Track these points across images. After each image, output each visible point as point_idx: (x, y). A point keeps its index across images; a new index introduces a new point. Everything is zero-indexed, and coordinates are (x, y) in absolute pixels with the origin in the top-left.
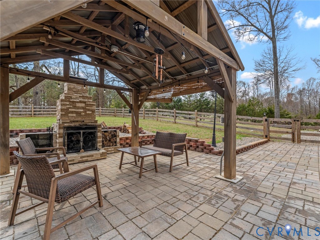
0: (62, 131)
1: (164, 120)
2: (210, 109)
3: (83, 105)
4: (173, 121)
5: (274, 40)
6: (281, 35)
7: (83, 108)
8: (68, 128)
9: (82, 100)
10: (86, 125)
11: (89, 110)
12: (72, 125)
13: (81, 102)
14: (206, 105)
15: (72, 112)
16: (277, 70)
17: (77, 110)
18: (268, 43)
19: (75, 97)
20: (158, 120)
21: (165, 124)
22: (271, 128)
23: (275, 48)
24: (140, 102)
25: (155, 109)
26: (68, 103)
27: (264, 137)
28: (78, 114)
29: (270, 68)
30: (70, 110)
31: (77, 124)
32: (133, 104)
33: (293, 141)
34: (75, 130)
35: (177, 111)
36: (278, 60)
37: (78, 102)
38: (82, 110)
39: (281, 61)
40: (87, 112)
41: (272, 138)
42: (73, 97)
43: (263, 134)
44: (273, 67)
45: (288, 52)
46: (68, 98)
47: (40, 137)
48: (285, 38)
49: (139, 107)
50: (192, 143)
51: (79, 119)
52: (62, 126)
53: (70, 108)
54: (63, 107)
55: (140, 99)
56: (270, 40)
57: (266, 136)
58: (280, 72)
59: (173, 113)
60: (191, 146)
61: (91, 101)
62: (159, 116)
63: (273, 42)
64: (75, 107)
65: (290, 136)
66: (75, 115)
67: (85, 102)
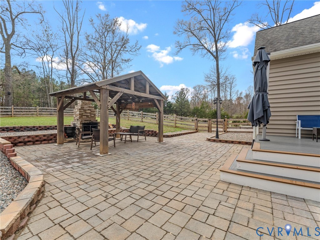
0: (81, 125)
1: (133, 119)
2: (172, 110)
3: (89, 111)
4: (141, 120)
5: (217, 60)
6: (221, 56)
7: (90, 113)
8: (84, 124)
9: (89, 109)
10: (92, 122)
11: (92, 114)
12: (86, 122)
13: (89, 110)
14: (168, 107)
15: (84, 115)
16: (219, 82)
17: (87, 114)
18: (214, 61)
19: (86, 107)
20: (129, 120)
21: (134, 122)
22: (199, 125)
23: (217, 65)
24: (121, 110)
25: (127, 111)
26: (82, 111)
27: (195, 129)
28: (87, 116)
29: (214, 80)
30: (83, 114)
31: (88, 122)
32: (117, 111)
33: (209, 131)
34: (87, 125)
35: (144, 113)
36: (220, 75)
37: (87, 110)
38: (89, 114)
39: (222, 75)
40: (92, 115)
41: (199, 130)
42: (85, 107)
43: (195, 128)
44: (216, 80)
45: (227, 69)
46: (82, 108)
47: (68, 129)
48: (224, 58)
49: (120, 112)
50: (150, 133)
51: (88, 119)
52: (81, 123)
53: (83, 113)
54: (80, 113)
55: (121, 107)
56: (214, 59)
57: (196, 129)
58: (221, 83)
59: (141, 114)
60: (150, 134)
61: (94, 109)
62: (130, 116)
63: (216, 61)
64: (86, 113)
65: (207, 129)
66: (86, 117)
67: (90, 110)
